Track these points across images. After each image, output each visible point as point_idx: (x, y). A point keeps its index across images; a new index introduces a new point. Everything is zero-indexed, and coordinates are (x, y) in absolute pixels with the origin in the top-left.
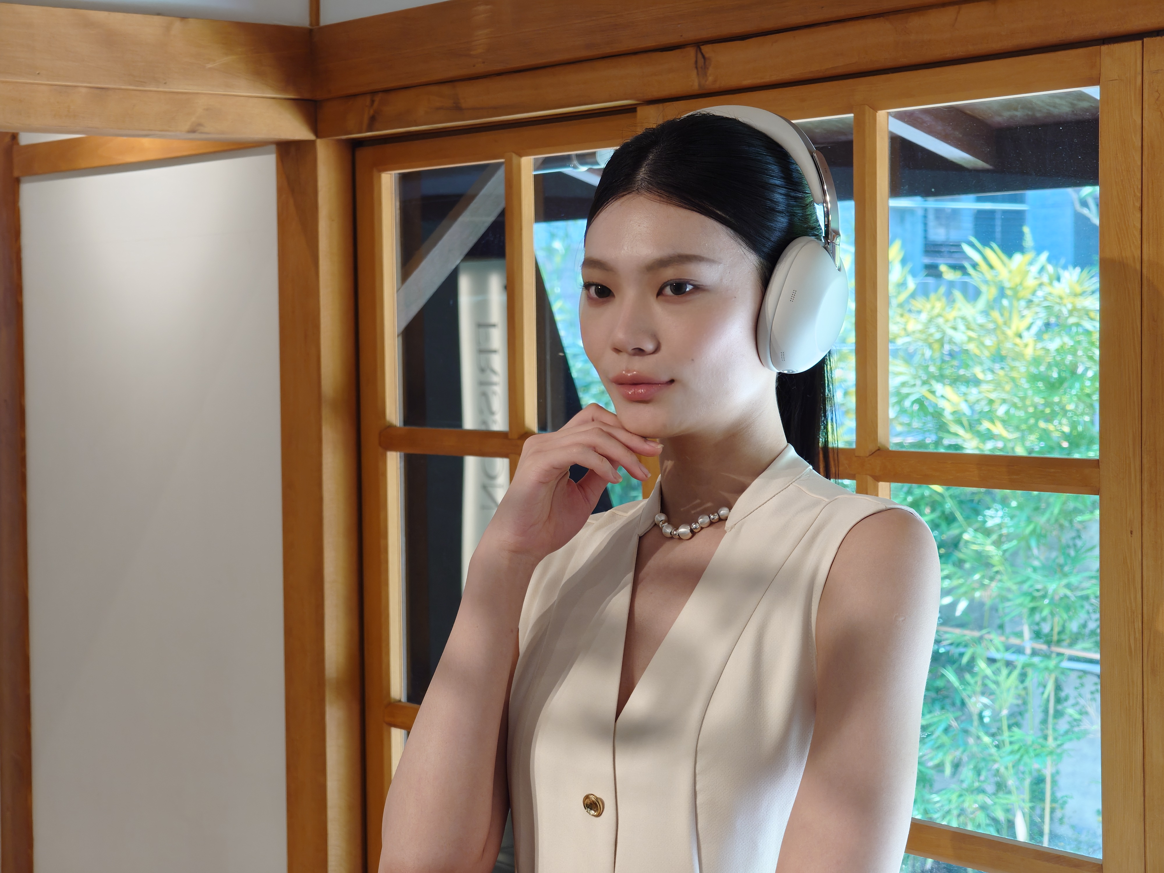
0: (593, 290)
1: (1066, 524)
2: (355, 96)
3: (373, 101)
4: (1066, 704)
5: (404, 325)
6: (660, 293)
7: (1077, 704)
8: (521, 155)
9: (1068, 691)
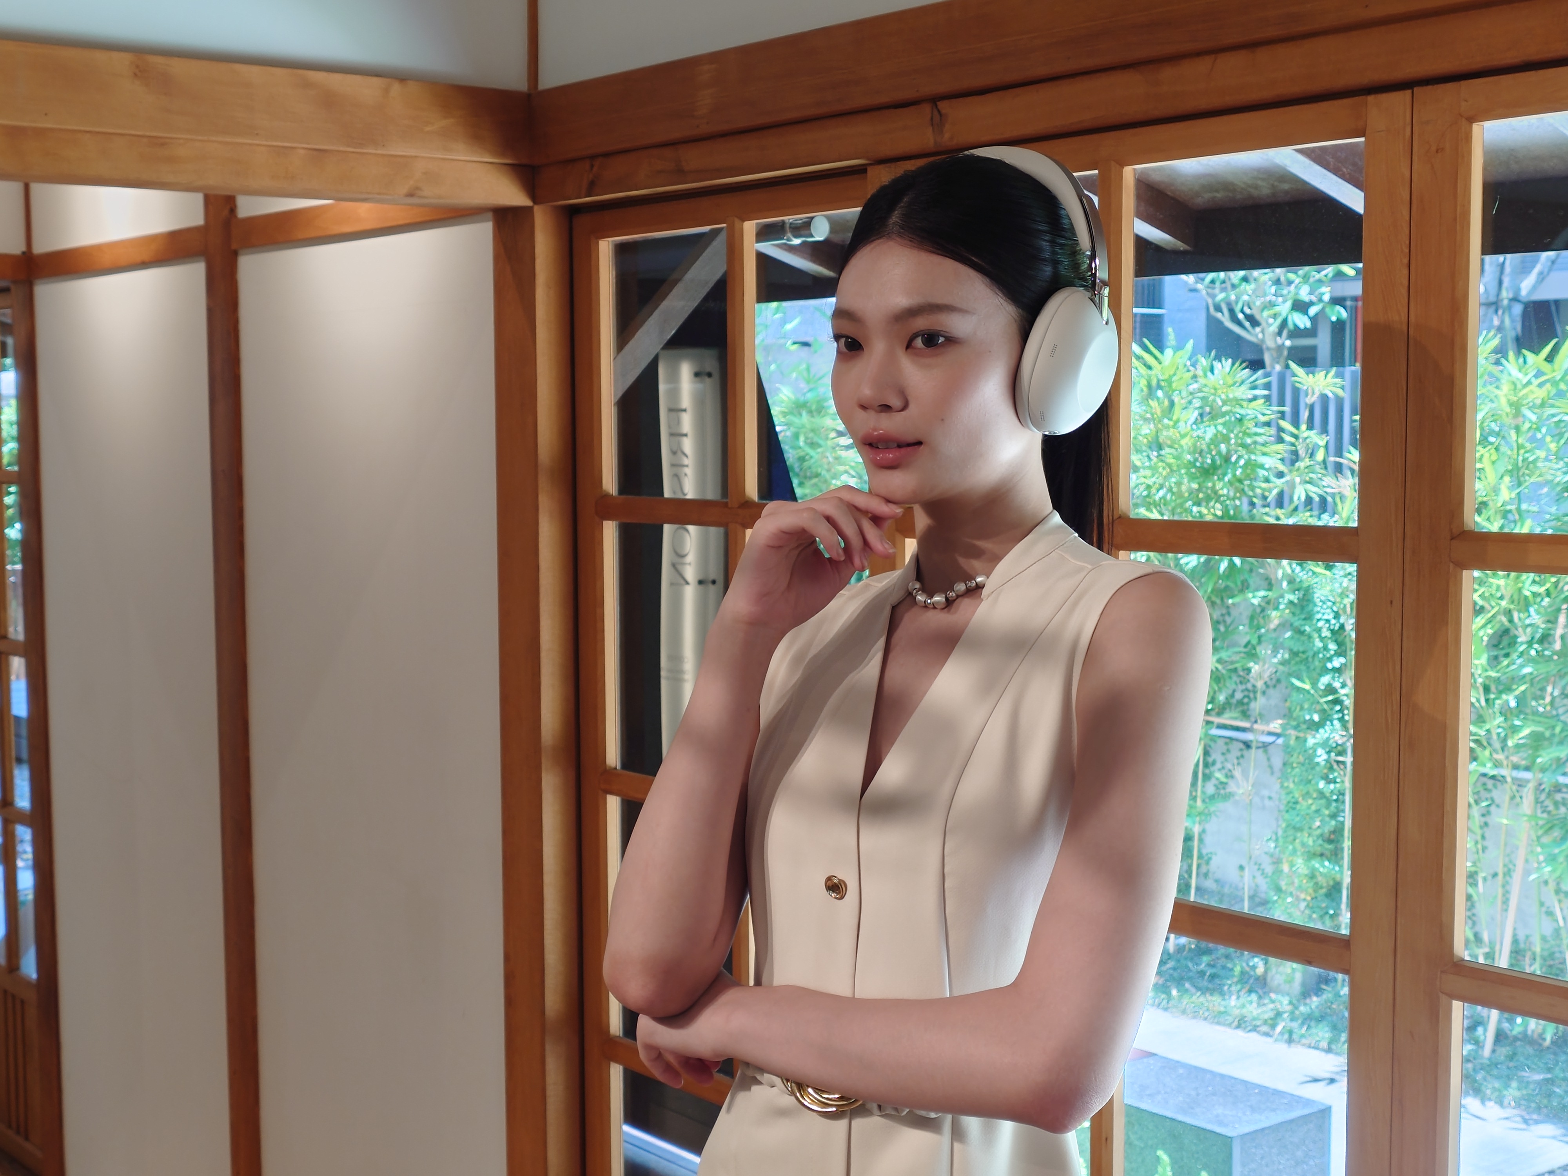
0: (843, 340)
1: (1218, 601)
2: (573, 161)
3: (592, 166)
4: (1212, 769)
5: (620, 394)
6: (909, 346)
7: (1223, 768)
8: (744, 220)
9: (1215, 756)
